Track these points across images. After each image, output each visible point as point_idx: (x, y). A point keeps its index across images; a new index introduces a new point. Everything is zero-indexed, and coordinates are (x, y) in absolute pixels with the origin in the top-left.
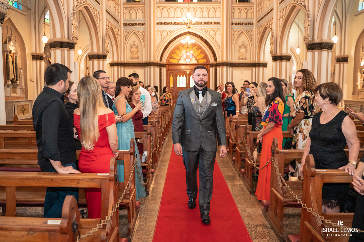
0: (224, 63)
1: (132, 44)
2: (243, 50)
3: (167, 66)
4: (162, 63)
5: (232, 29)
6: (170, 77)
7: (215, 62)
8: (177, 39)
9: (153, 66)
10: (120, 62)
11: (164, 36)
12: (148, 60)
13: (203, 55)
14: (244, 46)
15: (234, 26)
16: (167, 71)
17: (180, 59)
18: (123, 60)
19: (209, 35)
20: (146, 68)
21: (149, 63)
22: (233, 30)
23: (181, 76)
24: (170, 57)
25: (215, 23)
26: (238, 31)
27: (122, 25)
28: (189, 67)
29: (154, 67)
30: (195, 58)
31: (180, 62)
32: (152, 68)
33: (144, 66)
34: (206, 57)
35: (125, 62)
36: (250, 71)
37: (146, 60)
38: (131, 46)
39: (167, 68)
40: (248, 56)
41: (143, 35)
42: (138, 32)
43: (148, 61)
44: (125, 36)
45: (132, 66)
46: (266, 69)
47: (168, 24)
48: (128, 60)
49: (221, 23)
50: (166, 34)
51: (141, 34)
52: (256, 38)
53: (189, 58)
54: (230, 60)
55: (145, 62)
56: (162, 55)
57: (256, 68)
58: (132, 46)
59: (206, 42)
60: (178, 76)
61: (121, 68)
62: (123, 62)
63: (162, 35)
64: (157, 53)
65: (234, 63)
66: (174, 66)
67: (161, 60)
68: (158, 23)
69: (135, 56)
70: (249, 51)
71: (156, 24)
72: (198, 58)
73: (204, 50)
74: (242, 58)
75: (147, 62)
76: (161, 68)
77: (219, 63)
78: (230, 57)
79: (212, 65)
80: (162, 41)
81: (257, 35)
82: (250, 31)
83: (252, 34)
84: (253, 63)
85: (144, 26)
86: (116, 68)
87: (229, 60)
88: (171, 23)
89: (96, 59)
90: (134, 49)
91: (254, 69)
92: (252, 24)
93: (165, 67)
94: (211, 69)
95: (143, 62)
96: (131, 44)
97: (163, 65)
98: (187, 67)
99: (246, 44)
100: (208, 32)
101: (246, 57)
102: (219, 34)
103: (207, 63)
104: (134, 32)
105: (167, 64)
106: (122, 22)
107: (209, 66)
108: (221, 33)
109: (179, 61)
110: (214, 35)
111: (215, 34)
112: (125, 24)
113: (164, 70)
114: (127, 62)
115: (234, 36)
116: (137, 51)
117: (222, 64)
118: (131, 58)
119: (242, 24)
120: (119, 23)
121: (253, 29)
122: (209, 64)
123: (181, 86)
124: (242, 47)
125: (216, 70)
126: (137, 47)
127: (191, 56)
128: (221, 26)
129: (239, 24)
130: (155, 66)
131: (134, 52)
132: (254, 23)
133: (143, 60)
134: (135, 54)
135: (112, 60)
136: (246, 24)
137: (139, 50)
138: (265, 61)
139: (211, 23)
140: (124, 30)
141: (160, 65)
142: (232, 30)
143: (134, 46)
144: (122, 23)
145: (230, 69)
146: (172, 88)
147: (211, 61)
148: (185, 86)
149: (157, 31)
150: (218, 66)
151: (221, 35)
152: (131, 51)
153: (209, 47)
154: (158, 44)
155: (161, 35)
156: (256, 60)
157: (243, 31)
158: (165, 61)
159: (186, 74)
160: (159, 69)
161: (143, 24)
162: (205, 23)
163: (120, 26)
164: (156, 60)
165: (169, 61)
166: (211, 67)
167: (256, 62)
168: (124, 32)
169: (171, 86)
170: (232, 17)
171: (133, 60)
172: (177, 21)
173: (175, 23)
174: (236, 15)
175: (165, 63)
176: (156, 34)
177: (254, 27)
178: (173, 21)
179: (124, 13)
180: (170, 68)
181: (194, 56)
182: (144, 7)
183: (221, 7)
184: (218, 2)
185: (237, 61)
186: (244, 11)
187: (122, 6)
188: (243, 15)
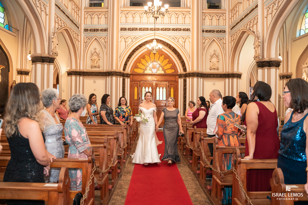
0: (195, 73)
1: (93, 51)
2: (214, 60)
3: (131, 76)
4: (126, 72)
5: (202, 36)
6: (134, 88)
7: (184, 73)
8: (143, 47)
9: (115, 75)
10: (79, 71)
11: (128, 43)
12: (110, 69)
13: (171, 65)
14: (215, 55)
15: (205, 33)
16: (131, 81)
17: (146, 69)
18: (82, 68)
19: (177, 42)
20: (108, 78)
21: (111, 72)
22: (204, 38)
23: (147, 87)
24: (135, 66)
25: (184, 30)
26: (210, 39)
27: (83, 30)
28: (156, 78)
29: (116, 77)
30: (162, 68)
31: (146, 72)
32: (114, 78)
33: (105, 76)
34: (174, 67)
35: (85, 71)
37: (108, 69)
38: (91, 53)
39: (132, 78)
40: (220, 66)
41: (105, 42)
42: (100, 38)
44: (86, 43)
45: (92, 75)
46: (240, 80)
47: (133, 29)
48: (87, 68)
49: (191, 30)
50: (130, 40)
51: (103, 40)
52: (229, 46)
53: (156, 68)
54: (201, 70)
55: (106, 71)
56: (126, 65)
57: (229, 79)
58: (93, 53)
59: (174, 50)
60: (144, 87)
61: (79, 77)
62: (82, 71)
64: (120, 61)
65: (205, 73)
66: (139, 77)
67: (124, 69)
68: (122, 29)
69: (96, 64)
70: (221, 61)
71: (119, 30)
72: (165, 68)
73: (172, 60)
74: (214, 69)
75: (109, 71)
76: (124, 78)
77: (189, 73)
78: (201, 67)
79: (180, 76)
80: (126, 48)
81: (230, 44)
82: (222, 39)
83: (225, 43)
84: (226, 73)
85: (106, 32)
86: (74, 77)
87: (199, 70)
88: (136, 29)
89: (40, 62)
90: (95, 57)
91: (227, 80)
92: (224, 32)
93: (129, 77)
94: (179, 80)
95: (105, 71)
96: (91, 51)
97: (128, 76)
98: (154, 78)
99: (218, 53)
100: (176, 39)
101: (218, 68)
102: (189, 41)
103: (175, 74)
104: (96, 39)
105: (131, 74)
107: (177, 77)
108: (191, 41)
109: (144, 72)
110: (183, 42)
111: (185, 42)
112: (86, 29)
113: (128, 81)
114: (87, 71)
115: (205, 44)
116: (98, 59)
117: (192, 75)
118: (92, 67)
119: (213, 31)
120: (78, 28)
121: (225, 37)
122: (177, 75)
124: (213, 56)
125: (185, 81)
126: (98, 55)
127: (158, 66)
128: (191, 33)
129: (210, 31)
130: (118, 75)
131: (95, 60)
132: (227, 30)
133: (105, 69)
134: (95, 62)
135: (70, 69)
136: (217, 31)
137: (100, 59)
138: (239, 71)
139: (180, 30)
140: (84, 36)
141: (123, 75)
142: (202, 38)
143: (95, 54)
144: (83, 28)
145: (201, 80)
146: (136, 100)
147: (179, 71)
149: (121, 37)
150: (188, 77)
151: (191, 43)
152: (92, 59)
153: (177, 56)
154: (121, 52)
155: (125, 42)
156: (230, 71)
157: (214, 38)
158: (129, 71)
159: (152, 85)
160: (121, 79)
161: (106, 30)
162: (173, 30)
163: (80, 32)
164: (119, 69)
165: (133, 71)
166: (179, 77)
167: (230, 73)
168: (84, 38)
169: (136, 98)
170: (203, 24)
171: (93, 69)
172: (143, 27)
173: (140, 29)
174: (207, 21)
175: (129, 73)
176: (120, 40)
177: (227, 35)
178: (138, 27)
179: (85, 18)
180: (135, 78)
181: (161, 66)
182: (107, 12)
183: (191, 12)
184: (188, 8)
185: (209, 71)
186: (215, 18)
187: (83, 11)
188: (215, 22)
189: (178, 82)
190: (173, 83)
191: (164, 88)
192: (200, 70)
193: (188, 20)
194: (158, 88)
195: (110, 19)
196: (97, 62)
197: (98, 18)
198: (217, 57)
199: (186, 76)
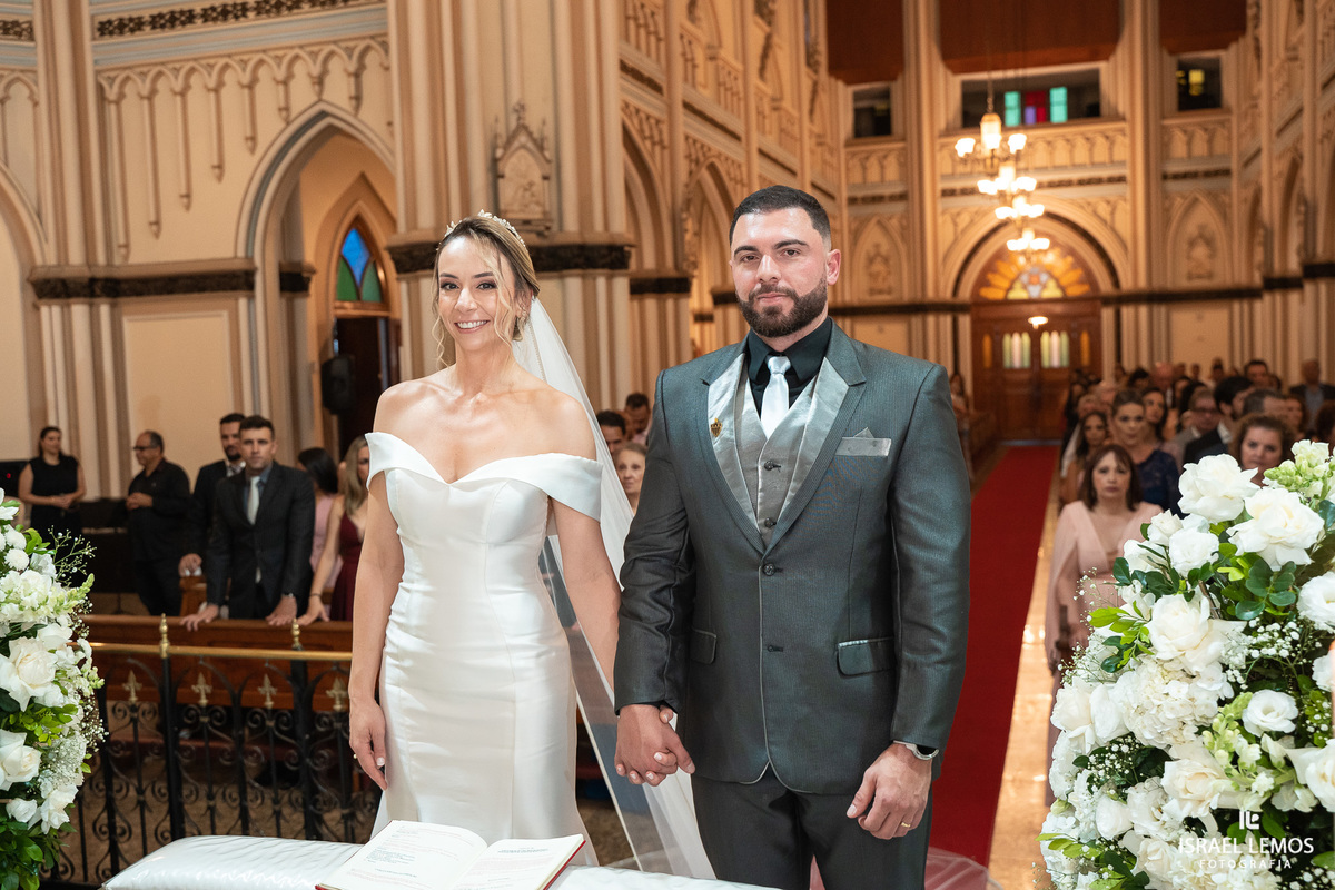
0: (1142, 293)
1: (872, 251)
2: (1200, 252)
3: (974, 309)
4: (958, 300)
5: (1164, 192)
6: (983, 339)
7: (1116, 292)
8: (1001, 231)
9: (933, 311)
10: (842, 305)
11: (963, 225)
12: (920, 295)
13: (1080, 271)
14: (1203, 238)
15: (1169, 182)
16: (974, 323)
17: (1010, 288)
18: (848, 298)
19: (1093, 216)
20: (913, 319)
21: (923, 304)
23: (1016, 335)
24: (982, 282)
25: (1111, 180)
26: (1184, 198)
27: (844, 202)
29: (935, 316)
30: (1057, 280)
31: (1011, 296)
32: (931, 320)
33: (907, 313)
34: (1089, 278)
35: (856, 303)
36: (1226, 313)
37: (913, 296)
38: (869, 258)
39: (975, 315)
40: (1217, 266)
41: (904, 228)
42: (890, 218)
43: (919, 297)
44: (853, 233)
45: (874, 314)
48: (862, 296)
49: (1129, 178)
50: (967, 219)
51: (896, 224)
52: (1239, 213)
53: (1039, 282)
54: (1162, 284)
55: (909, 302)
56: (959, 279)
57: (1241, 304)
58: (872, 257)
59: (1086, 235)
60: (1007, 339)
61: (843, 320)
62: (850, 305)
64: (944, 273)
65: (1174, 291)
66: (994, 309)
67: (955, 292)
68: (944, 193)
69: (882, 285)
70: (1220, 253)
71: (938, 193)
72: (1064, 281)
74: (1200, 276)
75: (916, 302)
76: (956, 315)
77: (1128, 294)
78: (1161, 274)
79: (1107, 301)
80: (957, 241)
82: (1222, 194)
83: (1228, 204)
84: (1234, 287)
85: (904, 203)
87: (1155, 284)
90: (878, 267)
91: (1236, 306)
92: (1227, 172)
93: (968, 311)
94: (1103, 312)
95: (905, 301)
96: (869, 252)
97: (963, 308)
99: (1211, 233)
100: (1090, 205)
101: (1210, 272)
102: (1124, 209)
103: (1093, 296)
104: (878, 221)
105: (972, 305)
106: (845, 194)
107: (1099, 303)
108: (1128, 207)
109: (1007, 295)
110: (1108, 212)
111: (1112, 212)
112: (851, 199)
113: (965, 322)
114: (861, 304)
115: (1172, 211)
116: (886, 271)
117: (1135, 298)
118: (872, 292)
119: (1195, 175)
120: (833, 197)
121: (1230, 187)
122: (1098, 299)
123: (1017, 365)
124: (1196, 243)
126: (886, 260)
127: (1044, 277)
128: (1129, 187)
129: (1185, 176)
130: (940, 311)
132: (1234, 165)
133: (905, 297)
134: (880, 280)
136: (1208, 174)
137: (891, 270)
139: (1099, 181)
140: (849, 216)
141: (953, 309)
142: (1163, 196)
143: (879, 258)
144: (844, 197)
145: (1161, 310)
146: (988, 367)
147: (1102, 288)
148: (1027, 363)
149: (943, 214)
150: (1124, 303)
151: (1129, 214)
152: (871, 272)
153: (1095, 250)
154: (945, 249)
155: (953, 225)
157: (1197, 194)
158: (968, 295)
159: (1029, 329)
160: (949, 318)
161: (903, 197)
162: (1081, 183)
163: (839, 208)
164: (942, 295)
165: (978, 295)
166: (1103, 305)
168: (849, 221)
169: (988, 361)
170: (1164, 156)
171: (875, 298)
174: (1179, 147)
175: (969, 301)
176: (940, 220)
177: (1234, 184)
179: (848, 169)
180: (985, 313)
181: (1052, 276)
182: (904, 149)
183: (1128, 131)
184: (1118, 118)
185: (1184, 284)
186: (1200, 137)
187: (843, 152)
188: (1200, 147)
189: (1099, 317)
190: (1087, 320)
191: (1064, 334)
192: (1158, 284)
193: (1121, 152)
194: (1046, 334)
195: (912, 167)
196: (884, 279)
197: (882, 167)
198: (1209, 242)
199: (1120, 300)
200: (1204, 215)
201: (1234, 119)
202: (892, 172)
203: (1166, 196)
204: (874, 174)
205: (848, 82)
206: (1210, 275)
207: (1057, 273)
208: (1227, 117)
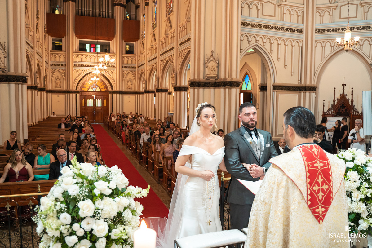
1: (57, 77)
2: (129, 83)
3: (80, 92)
5: (123, 70)
6: (82, 99)
7: (112, 91)
10: (49, 90)
13: (104, 86)
15: (124, 68)
16: (80, 95)
17: (89, 88)
18: (50, 88)
19: (108, 74)
20: (67, 94)
21: (69, 91)
23: (90, 99)
24: (82, 87)
25: (112, 67)
30: (99, 87)
31: (89, 90)
32: (71, 94)
33: (65, 93)
34: (106, 87)
35: (52, 90)
36: (134, 97)
37: (66, 89)
38: (56, 79)
40: (133, 87)
41: (65, 72)
42: (61, 70)
44: (52, 73)
45: (57, 92)
47: (81, 66)
48: (54, 88)
49: (116, 67)
50: (80, 72)
51: (63, 71)
52: (137, 76)
53: (95, 88)
56: (77, 85)
60: (88, 99)
61: (49, 94)
62: (51, 90)
63: (77, 73)
64: (74, 85)
65: (124, 91)
66: (85, 93)
67: (76, 89)
68: (75, 65)
69: (59, 86)
70: (133, 84)
71: (73, 66)
72: (101, 88)
73: (105, 83)
75: (67, 90)
78: (122, 88)
79: (110, 93)
80: (77, 77)
83: (135, 74)
85: (65, 67)
88: (83, 66)
90: (58, 81)
91: (136, 95)
92: (135, 68)
94: (109, 95)
95: (65, 90)
97: (78, 92)
98: (94, 93)
99: (132, 80)
100: (107, 72)
101: (131, 88)
103: (107, 91)
104: (58, 70)
105: (80, 91)
107: (108, 93)
108: (115, 73)
111: (112, 74)
112: (52, 64)
113: (78, 95)
114: (53, 90)
115: (124, 74)
117: (117, 92)
118: (56, 87)
119: (129, 67)
120: (47, 64)
121: (135, 71)
123: (90, 106)
125: (113, 96)
126: (60, 80)
127: (97, 86)
129: (127, 67)
130: (73, 93)
132: (136, 67)
134: (58, 84)
136: (131, 67)
137: (61, 82)
141: (76, 92)
143: (58, 79)
144: (50, 63)
145: (122, 95)
146: (83, 107)
147: (109, 90)
148: (92, 106)
149: (74, 70)
152: (56, 82)
154: (75, 78)
157: (129, 71)
158: (79, 89)
159: (93, 98)
160: (75, 94)
161: (64, 65)
163: (49, 66)
164: (73, 89)
165: (82, 89)
167: (138, 91)
168: (51, 70)
169: (83, 105)
170: (123, 63)
171: (57, 89)
172: (87, 64)
173: (86, 66)
174: (126, 61)
175: (79, 91)
176: (73, 72)
177: (137, 70)
178: (85, 64)
179: (51, 57)
180: (83, 94)
181: (98, 86)
182: (65, 54)
183: (116, 56)
184: (114, 53)
185: (126, 90)
186: (130, 59)
187: (50, 53)
188: (130, 62)
189: (109, 96)
190: (106, 96)
191: (101, 99)
192: (121, 90)
194: (97, 99)
195: (67, 58)
196: (59, 84)
197: (60, 58)
198: (131, 82)
199: (113, 93)
200: (130, 76)
201: (137, 56)
202: (62, 59)
203: (123, 71)
204: (57, 59)
205: (51, 36)
206: (131, 89)
207: (99, 86)
208: (135, 56)
